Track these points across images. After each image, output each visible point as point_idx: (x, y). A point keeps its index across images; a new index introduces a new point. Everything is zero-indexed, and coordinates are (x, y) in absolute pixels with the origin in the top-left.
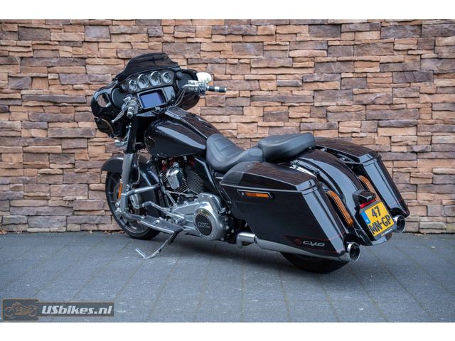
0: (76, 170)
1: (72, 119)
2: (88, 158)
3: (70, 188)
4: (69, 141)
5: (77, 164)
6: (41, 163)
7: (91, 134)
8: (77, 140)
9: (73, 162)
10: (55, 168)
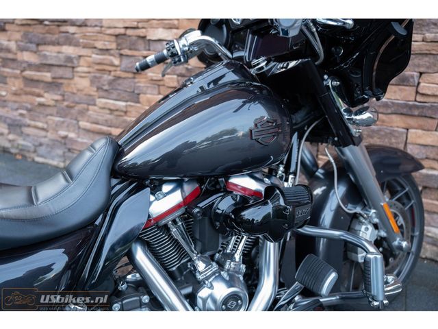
0: (66, 103)
1: (56, 41)
2: (75, 91)
3: (63, 122)
5: (66, 97)
6: (37, 91)
7: (72, 62)
9: (63, 93)
10: (48, 98)
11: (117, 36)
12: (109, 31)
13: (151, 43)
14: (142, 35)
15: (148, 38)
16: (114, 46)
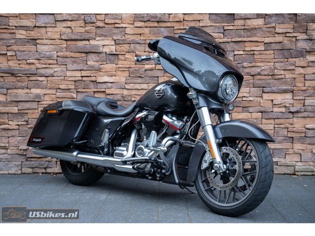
0: (29, 126)
1: (26, 86)
3: (24, 140)
4: (23, 103)
5: (29, 122)
6: (2, 121)
7: (41, 98)
8: (30, 103)
9: (27, 120)
10: (13, 124)
11: (75, 81)
12: (70, 79)
13: (98, 84)
14: (94, 80)
15: (97, 81)
16: (73, 87)
